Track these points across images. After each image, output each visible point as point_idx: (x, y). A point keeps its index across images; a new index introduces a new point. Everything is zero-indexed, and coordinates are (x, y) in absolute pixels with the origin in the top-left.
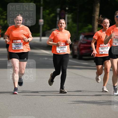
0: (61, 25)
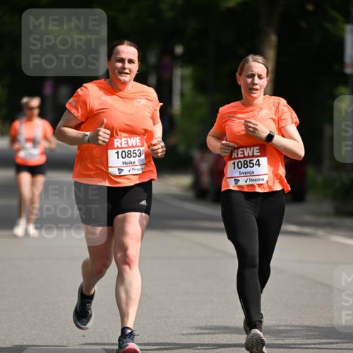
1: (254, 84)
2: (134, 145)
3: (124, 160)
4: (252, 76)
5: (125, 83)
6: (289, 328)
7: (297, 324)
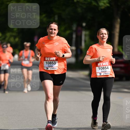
0: (102, 36)
1: (104, 36)
2: (52, 60)
3: (49, 65)
4: (103, 34)
5: (53, 37)
6: (124, 127)
7: (127, 125)
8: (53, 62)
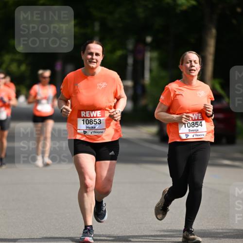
0: (188, 65)
2: (95, 116)
8: (97, 121)
